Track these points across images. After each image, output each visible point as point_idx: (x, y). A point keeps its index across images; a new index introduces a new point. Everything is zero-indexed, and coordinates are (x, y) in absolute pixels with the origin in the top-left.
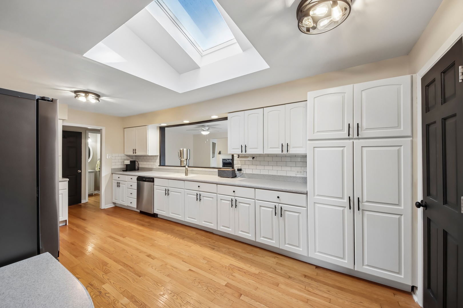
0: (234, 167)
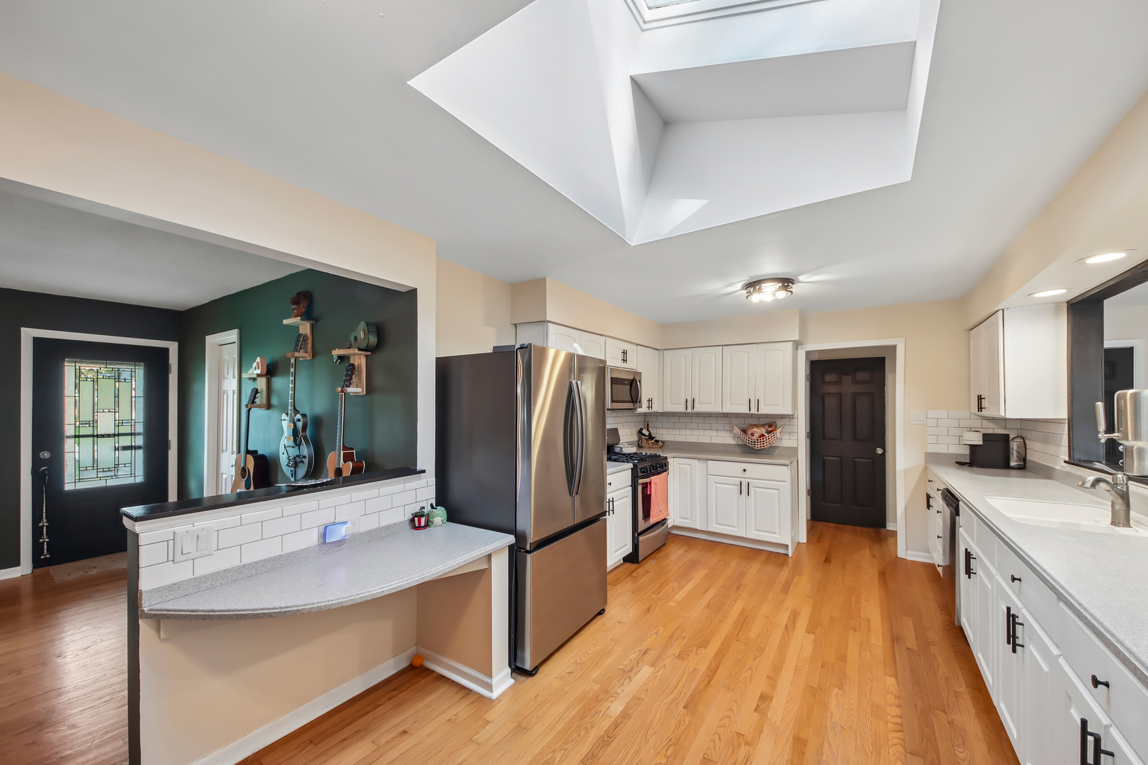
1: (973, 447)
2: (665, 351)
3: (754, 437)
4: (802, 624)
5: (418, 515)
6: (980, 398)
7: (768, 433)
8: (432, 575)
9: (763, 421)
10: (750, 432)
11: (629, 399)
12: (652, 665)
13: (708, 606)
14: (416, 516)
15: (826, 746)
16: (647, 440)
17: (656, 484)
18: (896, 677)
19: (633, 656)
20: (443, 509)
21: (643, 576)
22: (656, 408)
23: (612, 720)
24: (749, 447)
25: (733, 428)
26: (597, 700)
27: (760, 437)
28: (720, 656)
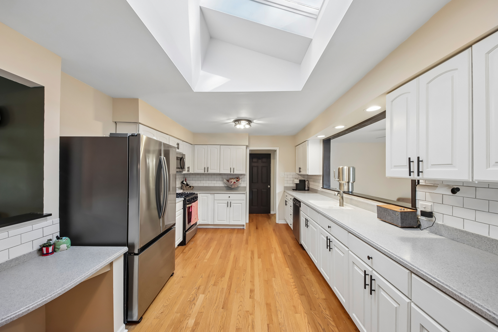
0: (417, 206)
1: (296, 184)
2: (195, 145)
3: (232, 183)
4: (256, 256)
5: (47, 245)
6: (300, 168)
7: (236, 181)
8: (72, 286)
9: (234, 177)
10: (230, 181)
11: (180, 167)
12: (203, 294)
13: (221, 258)
14: (44, 247)
15: (277, 303)
16: (185, 186)
17: (194, 206)
18: (289, 268)
19: (193, 292)
20: (67, 238)
21: (189, 251)
22: (191, 171)
23: (191, 329)
24: (229, 187)
25: (223, 179)
26: (180, 322)
27: (234, 183)
28: (231, 278)
